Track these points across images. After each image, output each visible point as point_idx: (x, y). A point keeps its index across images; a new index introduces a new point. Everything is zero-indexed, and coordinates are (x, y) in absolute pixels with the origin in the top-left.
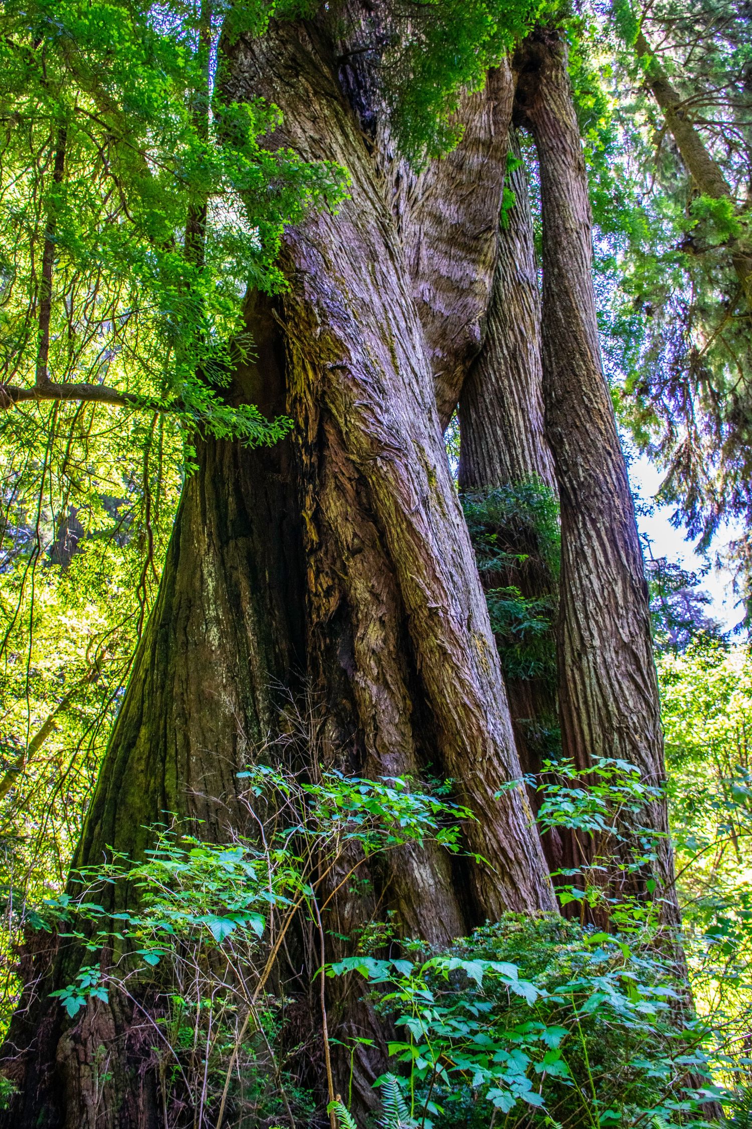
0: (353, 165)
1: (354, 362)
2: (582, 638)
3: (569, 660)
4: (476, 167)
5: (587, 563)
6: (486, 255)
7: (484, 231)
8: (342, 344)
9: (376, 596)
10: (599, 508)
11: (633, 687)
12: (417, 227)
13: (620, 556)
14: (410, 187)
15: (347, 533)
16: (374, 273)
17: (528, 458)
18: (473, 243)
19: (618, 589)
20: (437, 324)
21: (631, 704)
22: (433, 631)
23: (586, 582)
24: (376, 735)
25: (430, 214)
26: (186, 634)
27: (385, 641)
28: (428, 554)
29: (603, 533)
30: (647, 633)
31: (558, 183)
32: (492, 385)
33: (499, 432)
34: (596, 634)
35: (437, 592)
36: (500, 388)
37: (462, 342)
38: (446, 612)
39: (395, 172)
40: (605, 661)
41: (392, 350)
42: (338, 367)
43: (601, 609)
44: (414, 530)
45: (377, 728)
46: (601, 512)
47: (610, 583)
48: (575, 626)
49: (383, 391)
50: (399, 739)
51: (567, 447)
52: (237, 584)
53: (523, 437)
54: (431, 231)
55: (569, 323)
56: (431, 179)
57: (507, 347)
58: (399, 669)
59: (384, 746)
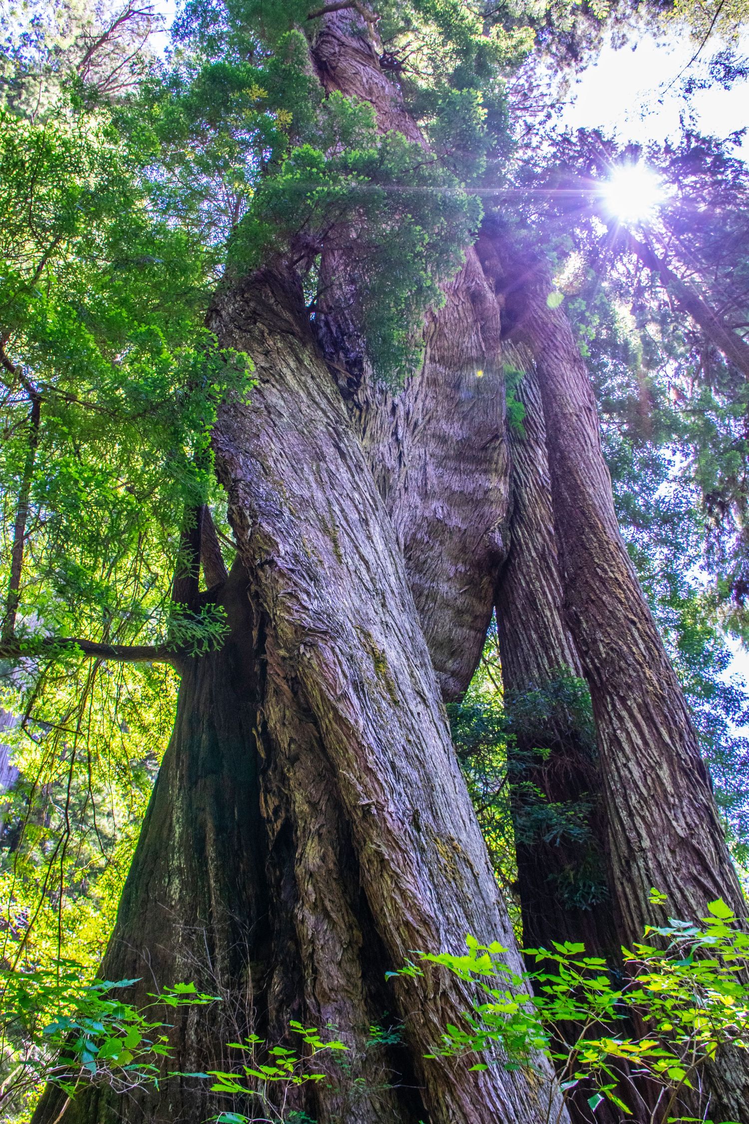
0: (305, 383)
1: (283, 553)
2: (628, 841)
3: (618, 873)
4: (473, 384)
5: (622, 750)
6: (497, 463)
7: (491, 441)
8: (270, 539)
9: (313, 805)
10: (626, 683)
11: (700, 893)
12: (422, 451)
13: (660, 734)
14: (408, 414)
15: (284, 737)
16: (319, 472)
17: (569, 657)
18: (481, 454)
19: (664, 773)
20: (456, 539)
21: (700, 915)
22: (369, 835)
23: (624, 772)
24: (315, 979)
25: (433, 436)
26: (147, 891)
27: (323, 859)
28: (359, 743)
29: (636, 712)
30: (712, 822)
31: (551, 377)
32: (523, 590)
33: (534, 636)
34: (644, 833)
35: (370, 786)
36: (531, 592)
37: (483, 552)
38: (381, 808)
39: (389, 403)
40: (659, 864)
41: (334, 541)
42: (267, 562)
43: (646, 802)
44: (341, 717)
45: (315, 971)
46: (630, 687)
47: (653, 768)
48: (618, 827)
49: (314, 578)
50: (342, 982)
51: (585, 625)
52: (203, 826)
53: (562, 636)
54: (439, 452)
55: (574, 500)
56: (430, 404)
57: (535, 549)
58: (344, 892)
59: (324, 994)
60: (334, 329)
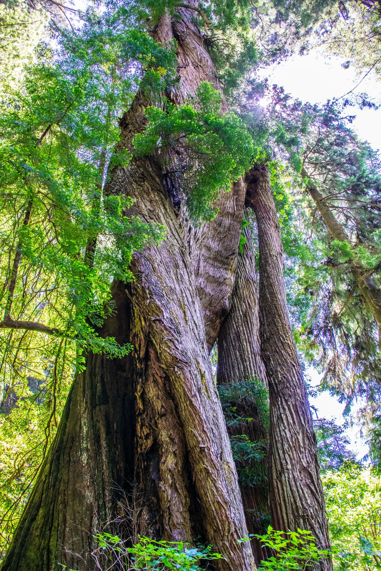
0: (169, 223)
1: (165, 318)
2: (281, 464)
3: (275, 477)
4: (227, 225)
5: (284, 423)
6: (232, 266)
7: (231, 255)
8: (159, 308)
9: (172, 440)
10: (289, 394)
11: (310, 492)
12: (199, 252)
13: (300, 420)
14: (196, 233)
15: (158, 405)
16: (177, 274)
17: (252, 367)
18: (226, 260)
19: (300, 437)
20: (207, 299)
21: (309, 502)
22: (202, 460)
23: (283, 433)
24: (169, 518)
25: (205, 246)
26: (69, 456)
27: (176, 464)
28: (200, 418)
29: (291, 407)
30: (316, 461)
31: (266, 234)
32: (234, 330)
33: (238, 354)
34: (289, 462)
35: (205, 438)
36: (238, 331)
37: (219, 308)
38: (209, 450)
39: (189, 226)
40: (294, 477)
41: (184, 312)
42: (157, 320)
43: (291, 448)
44: (193, 405)
45: (170, 514)
46: (290, 396)
47: (296, 434)
48: (277, 457)
49: (179, 333)
50: (182, 521)
51: (272, 362)
52: (99, 430)
53: (250, 356)
54: (206, 255)
55: (273, 300)
56: (206, 230)
57: (242, 311)
58: (183, 481)
59: (174, 525)
60: (169, 184)
